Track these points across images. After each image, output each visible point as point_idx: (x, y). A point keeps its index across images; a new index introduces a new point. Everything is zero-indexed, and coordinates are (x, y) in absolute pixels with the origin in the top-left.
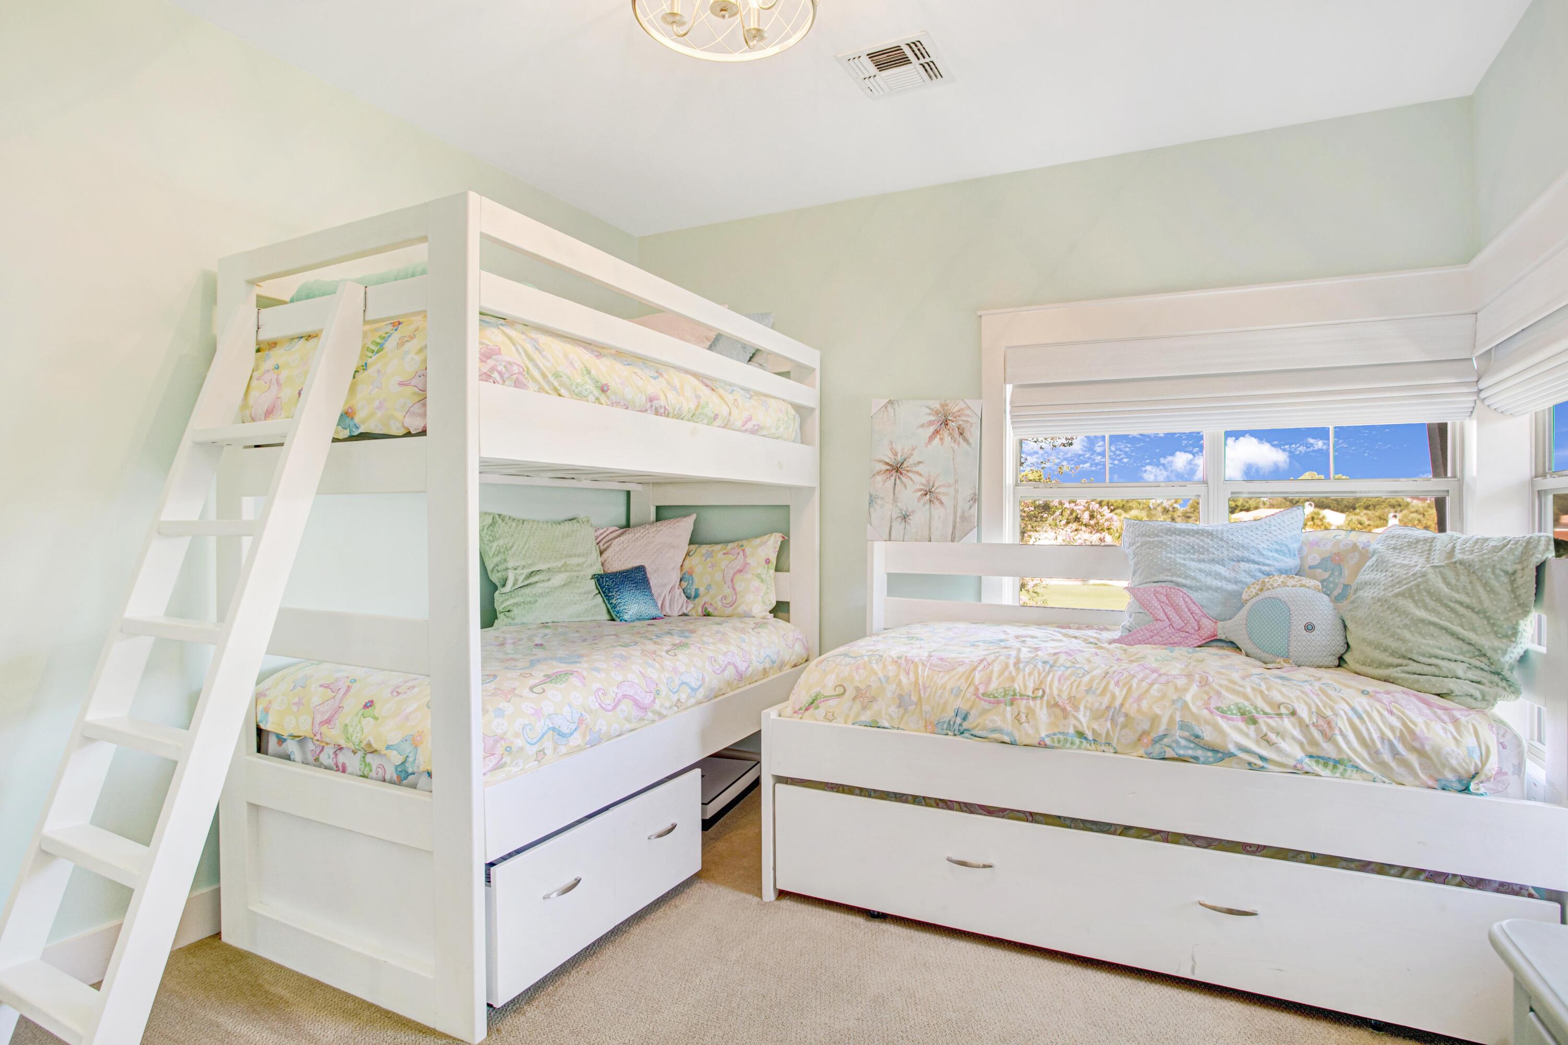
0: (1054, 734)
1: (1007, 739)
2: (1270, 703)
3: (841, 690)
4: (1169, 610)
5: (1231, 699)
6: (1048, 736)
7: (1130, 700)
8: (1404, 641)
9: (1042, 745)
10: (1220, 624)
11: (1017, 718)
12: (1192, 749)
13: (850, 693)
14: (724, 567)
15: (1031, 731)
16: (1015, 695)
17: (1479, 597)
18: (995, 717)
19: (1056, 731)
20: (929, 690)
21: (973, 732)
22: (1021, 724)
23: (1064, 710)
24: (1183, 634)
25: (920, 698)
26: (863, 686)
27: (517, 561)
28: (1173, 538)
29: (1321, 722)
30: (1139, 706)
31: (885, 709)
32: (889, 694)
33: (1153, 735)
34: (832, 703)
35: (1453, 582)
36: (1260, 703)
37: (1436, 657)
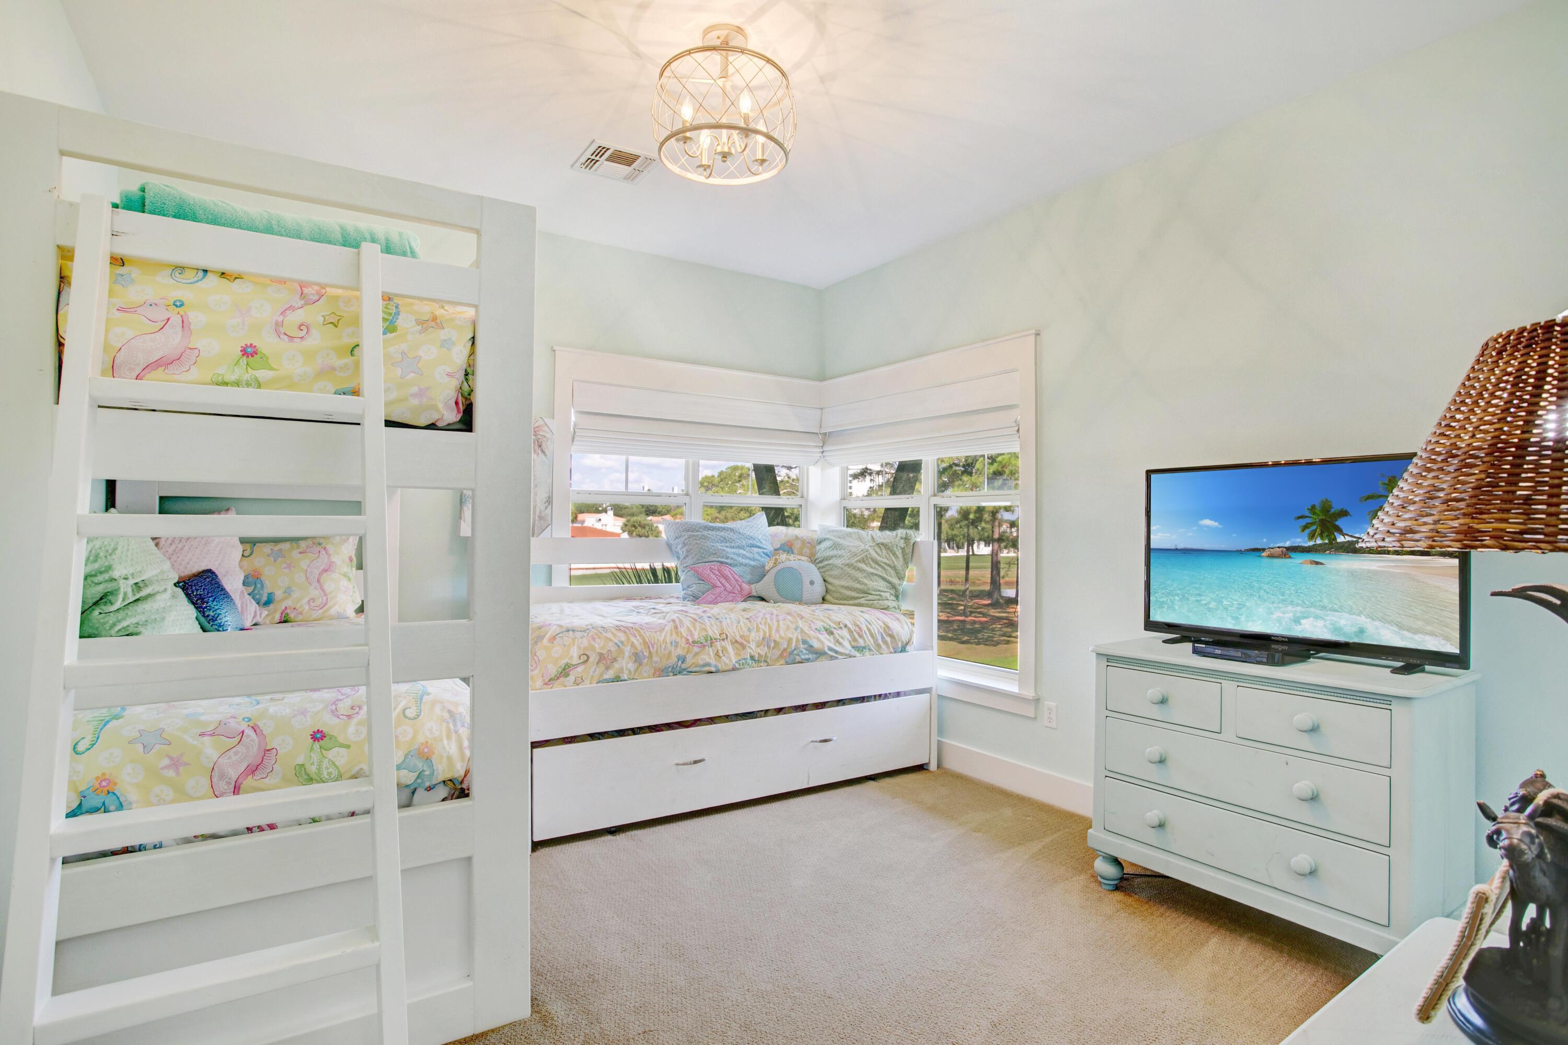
0: (740, 660)
1: (713, 669)
2: (835, 623)
3: (584, 658)
4: (723, 581)
5: (819, 624)
6: (736, 662)
7: (773, 632)
8: (865, 584)
9: (734, 669)
10: (753, 586)
11: (717, 654)
12: (807, 654)
13: (594, 658)
14: (306, 568)
15: (727, 661)
16: (711, 639)
17: (892, 561)
18: (704, 657)
19: (740, 658)
20: (656, 646)
21: (689, 670)
22: (720, 657)
23: (741, 644)
24: (733, 595)
25: (650, 652)
26: (604, 652)
27: (125, 568)
28: (710, 532)
29: (857, 629)
30: (780, 634)
31: (626, 664)
32: (627, 654)
33: (789, 650)
34: (580, 669)
35: (880, 553)
36: (832, 625)
37: (879, 591)
